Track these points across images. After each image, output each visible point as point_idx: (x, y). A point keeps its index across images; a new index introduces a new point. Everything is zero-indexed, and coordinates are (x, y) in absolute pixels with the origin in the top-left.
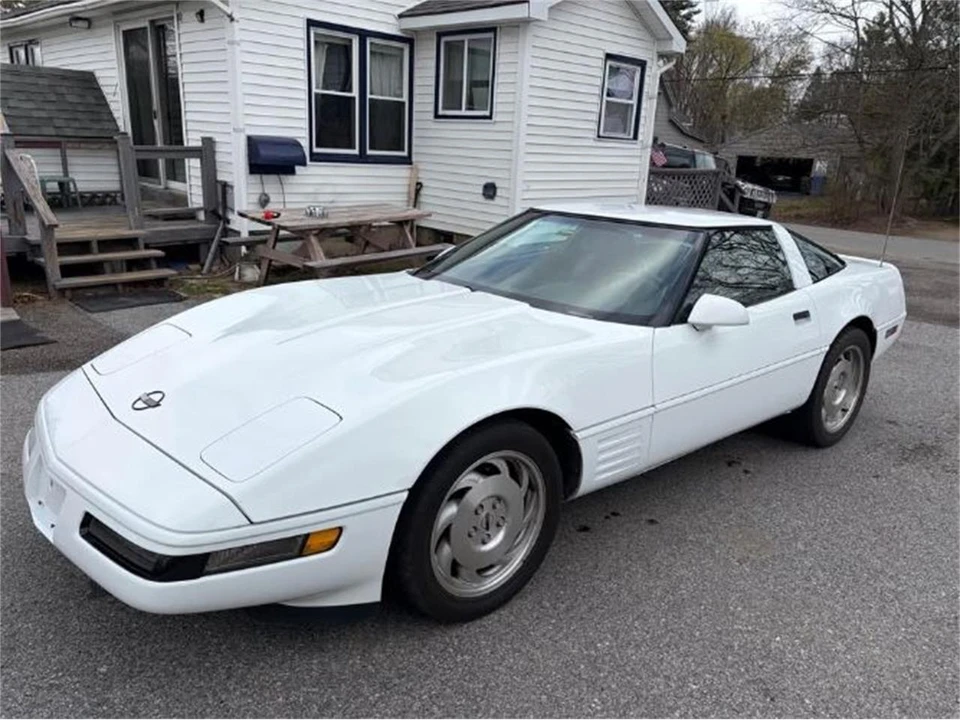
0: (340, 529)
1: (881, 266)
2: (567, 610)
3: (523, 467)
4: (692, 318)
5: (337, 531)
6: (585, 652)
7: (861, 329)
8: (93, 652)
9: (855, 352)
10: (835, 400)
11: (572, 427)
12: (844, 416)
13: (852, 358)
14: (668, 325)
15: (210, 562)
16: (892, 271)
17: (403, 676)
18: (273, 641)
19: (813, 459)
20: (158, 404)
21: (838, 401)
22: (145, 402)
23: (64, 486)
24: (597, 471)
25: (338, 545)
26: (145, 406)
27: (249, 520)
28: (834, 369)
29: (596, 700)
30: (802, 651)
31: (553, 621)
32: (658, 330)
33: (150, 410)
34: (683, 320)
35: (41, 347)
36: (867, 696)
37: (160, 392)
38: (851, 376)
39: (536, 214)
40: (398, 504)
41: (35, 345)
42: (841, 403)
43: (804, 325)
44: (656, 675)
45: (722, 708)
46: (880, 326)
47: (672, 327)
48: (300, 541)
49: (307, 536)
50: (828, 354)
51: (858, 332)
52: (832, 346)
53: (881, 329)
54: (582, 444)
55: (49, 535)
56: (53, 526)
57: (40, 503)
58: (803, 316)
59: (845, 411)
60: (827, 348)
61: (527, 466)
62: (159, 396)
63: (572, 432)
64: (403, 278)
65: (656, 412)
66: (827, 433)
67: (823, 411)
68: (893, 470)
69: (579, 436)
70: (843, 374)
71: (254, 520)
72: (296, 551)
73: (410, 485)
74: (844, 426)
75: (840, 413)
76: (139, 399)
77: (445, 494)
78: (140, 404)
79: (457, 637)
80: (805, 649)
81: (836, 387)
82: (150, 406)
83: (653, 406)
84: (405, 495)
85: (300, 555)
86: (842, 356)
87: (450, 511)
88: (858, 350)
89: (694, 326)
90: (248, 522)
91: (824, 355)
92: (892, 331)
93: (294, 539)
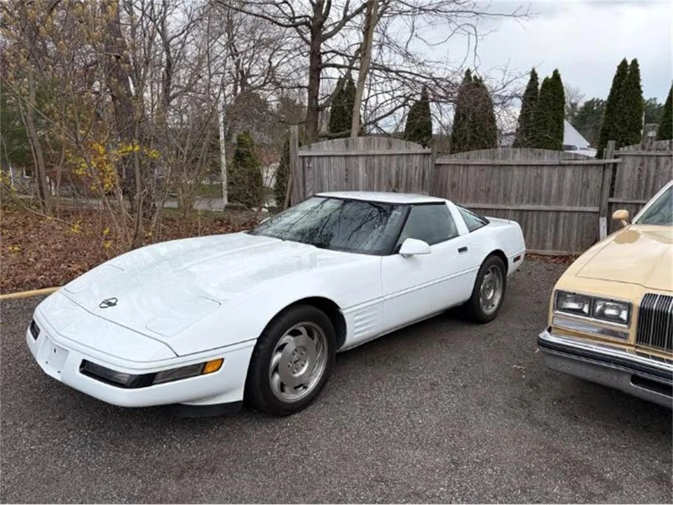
0: (223, 360)
1: (509, 223)
3: (314, 330)
4: (401, 251)
5: (220, 362)
7: (498, 254)
9: (496, 268)
10: (487, 296)
11: (340, 307)
12: (492, 308)
13: (495, 272)
14: (388, 255)
15: (155, 377)
16: (515, 225)
20: (115, 304)
22: (107, 304)
23: (67, 348)
24: (356, 333)
25: (221, 370)
26: (106, 306)
27: (175, 353)
28: (485, 278)
32: (384, 257)
33: (110, 308)
34: (397, 252)
37: (115, 298)
40: (252, 346)
42: (491, 298)
43: (464, 254)
46: (510, 256)
47: (392, 256)
48: (202, 366)
49: (206, 363)
50: (480, 270)
51: (496, 259)
52: (481, 266)
53: (511, 258)
54: (345, 316)
55: (58, 377)
56: (59, 372)
57: (47, 362)
58: (463, 250)
60: (479, 267)
61: (314, 328)
62: (115, 300)
63: (340, 310)
65: (385, 300)
66: (485, 315)
69: (344, 312)
70: (491, 281)
71: (179, 354)
72: (199, 372)
73: (258, 336)
74: (495, 312)
76: (103, 302)
77: (274, 347)
78: (103, 306)
81: (487, 289)
82: (110, 306)
83: (383, 297)
84: (255, 341)
85: (202, 373)
86: (490, 270)
87: (277, 357)
88: (498, 268)
89: (402, 255)
90: (175, 356)
91: (477, 271)
92: (517, 259)
93: (199, 365)
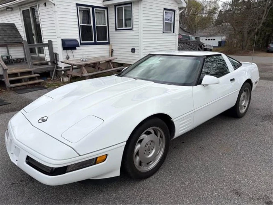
0: (107, 155)
1: (252, 64)
2: (174, 173)
3: (158, 131)
4: (203, 83)
5: (106, 155)
6: (182, 186)
7: (249, 81)
8: (33, 198)
9: (247, 89)
10: (242, 104)
11: (172, 118)
12: (245, 108)
13: (246, 91)
14: (196, 85)
15: (68, 168)
16: (255, 65)
17: (128, 198)
18: (87, 190)
19: (237, 122)
20: (46, 121)
21: (243, 104)
22: (42, 120)
23: (20, 148)
25: (107, 159)
26: (42, 121)
27: (79, 155)
28: (242, 95)
29: (188, 200)
30: (246, 180)
31: (171, 177)
32: (193, 87)
33: (44, 122)
34: (200, 83)
35: (6, 105)
36: (267, 192)
37: (46, 117)
38: (246, 96)
39: (151, 55)
40: (124, 145)
41: (4, 105)
42: (244, 105)
43: (233, 82)
44: (204, 191)
45: (225, 200)
46: (253, 81)
47: (198, 86)
48: (95, 160)
49: (97, 158)
50: (240, 90)
51: (248, 84)
52: (241, 88)
54: (175, 123)
55: (16, 163)
56: (17, 160)
57: (12, 153)
58: (232, 80)
59: (245, 107)
60: (240, 89)
61: (159, 131)
62: (46, 118)
63: (172, 120)
64: (114, 77)
65: (195, 112)
66: (241, 113)
67: (239, 108)
68: (261, 123)
69: (174, 120)
70: (244, 96)
71: (81, 154)
72: (94, 162)
73: (127, 140)
74: (245, 111)
75: (243, 108)
76: (40, 119)
77: (137, 141)
78: (40, 121)
79: (143, 184)
80: (246, 179)
81: (242, 100)
82: (43, 121)
83: (194, 110)
84: (125, 143)
85: (95, 164)
86: (244, 91)
87: (138, 146)
88: (248, 89)
89: (203, 85)
90: (78, 155)
91: (239, 91)
92: (256, 83)
93: (93, 159)
